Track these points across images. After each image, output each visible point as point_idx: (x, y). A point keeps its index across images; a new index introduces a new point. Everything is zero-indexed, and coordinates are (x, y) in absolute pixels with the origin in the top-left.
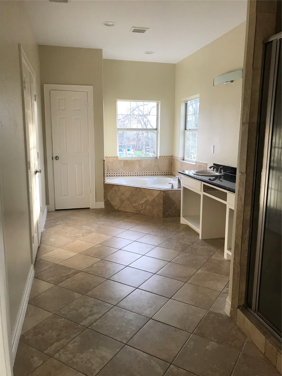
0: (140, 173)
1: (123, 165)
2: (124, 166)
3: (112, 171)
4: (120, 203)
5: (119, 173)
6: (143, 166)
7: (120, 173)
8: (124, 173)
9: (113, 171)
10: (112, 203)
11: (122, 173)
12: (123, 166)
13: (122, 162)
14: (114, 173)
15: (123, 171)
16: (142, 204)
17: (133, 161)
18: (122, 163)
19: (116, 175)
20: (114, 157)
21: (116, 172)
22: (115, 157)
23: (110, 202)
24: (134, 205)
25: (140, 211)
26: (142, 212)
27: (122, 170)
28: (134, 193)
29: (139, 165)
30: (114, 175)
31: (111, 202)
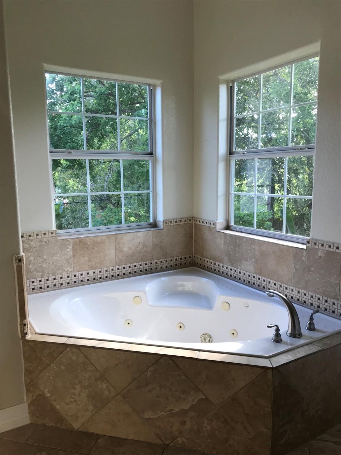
0: (118, 269)
1: (71, 253)
2: (74, 256)
3: (40, 274)
4: (90, 408)
5: (61, 278)
6: (126, 249)
7: (65, 276)
8: (75, 276)
9: (42, 275)
10: (58, 407)
11: (68, 277)
12: (70, 258)
13: (69, 246)
14: (48, 280)
15: (72, 270)
16: (184, 412)
17: (99, 240)
18: (67, 248)
19: (51, 285)
20: (45, 234)
21: (53, 275)
22: (47, 233)
23: (51, 405)
24: (148, 415)
25: (174, 439)
26: (185, 440)
27: (68, 268)
28: (149, 374)
29: (116, 249)
30: (46, 285)
31: (54, 403)
